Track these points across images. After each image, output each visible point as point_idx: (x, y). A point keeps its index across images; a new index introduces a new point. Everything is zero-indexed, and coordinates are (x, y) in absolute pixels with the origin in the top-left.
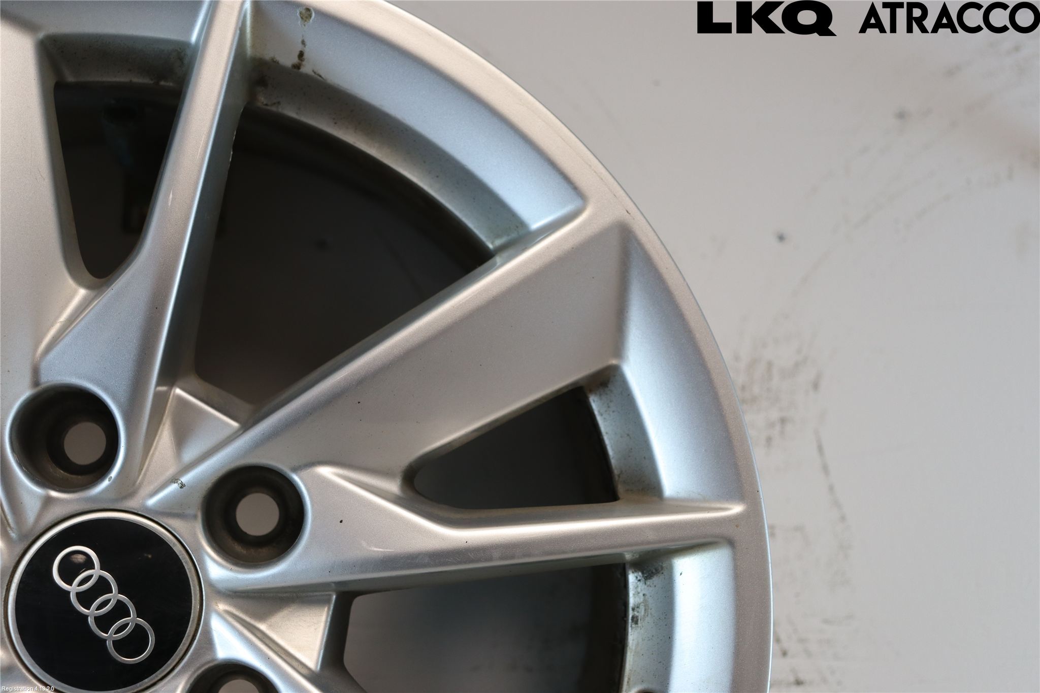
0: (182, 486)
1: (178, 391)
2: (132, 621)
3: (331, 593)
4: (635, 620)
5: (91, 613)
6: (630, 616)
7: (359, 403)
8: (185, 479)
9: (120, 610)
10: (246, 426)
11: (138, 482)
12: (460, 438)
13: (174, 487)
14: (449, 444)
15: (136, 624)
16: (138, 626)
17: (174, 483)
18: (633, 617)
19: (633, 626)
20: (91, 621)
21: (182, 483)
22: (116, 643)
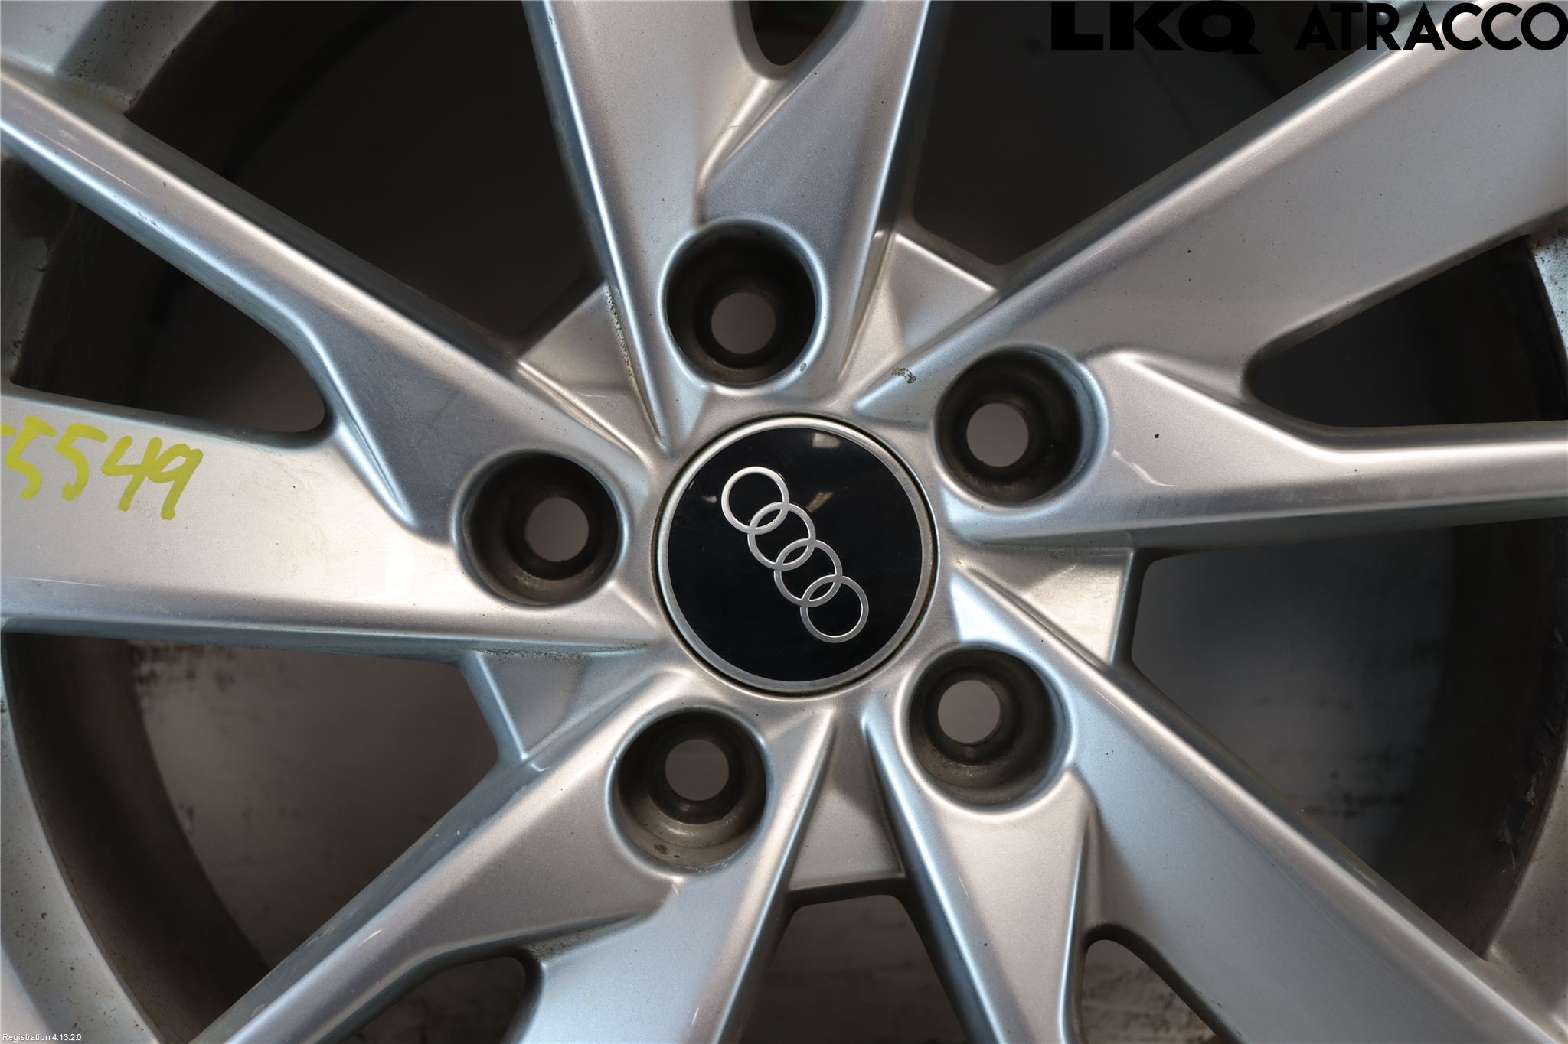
0: (911, 379)
1: (900, 239)
2: (836, 579)
3: (1128, 549)
5: (779, 565)
7: (1189, 251)
8: (915, 369)
9: (819, 564)
10: (1005, 293)
11: (842, 374)
12: (1337, 312)
13: (898, 381)
14: (1320, 321)
15: (842, 584)
16: (844, 588)
17: (899, 374)
20: (777, 577)
21: (910, 376)
22: (812, 611)
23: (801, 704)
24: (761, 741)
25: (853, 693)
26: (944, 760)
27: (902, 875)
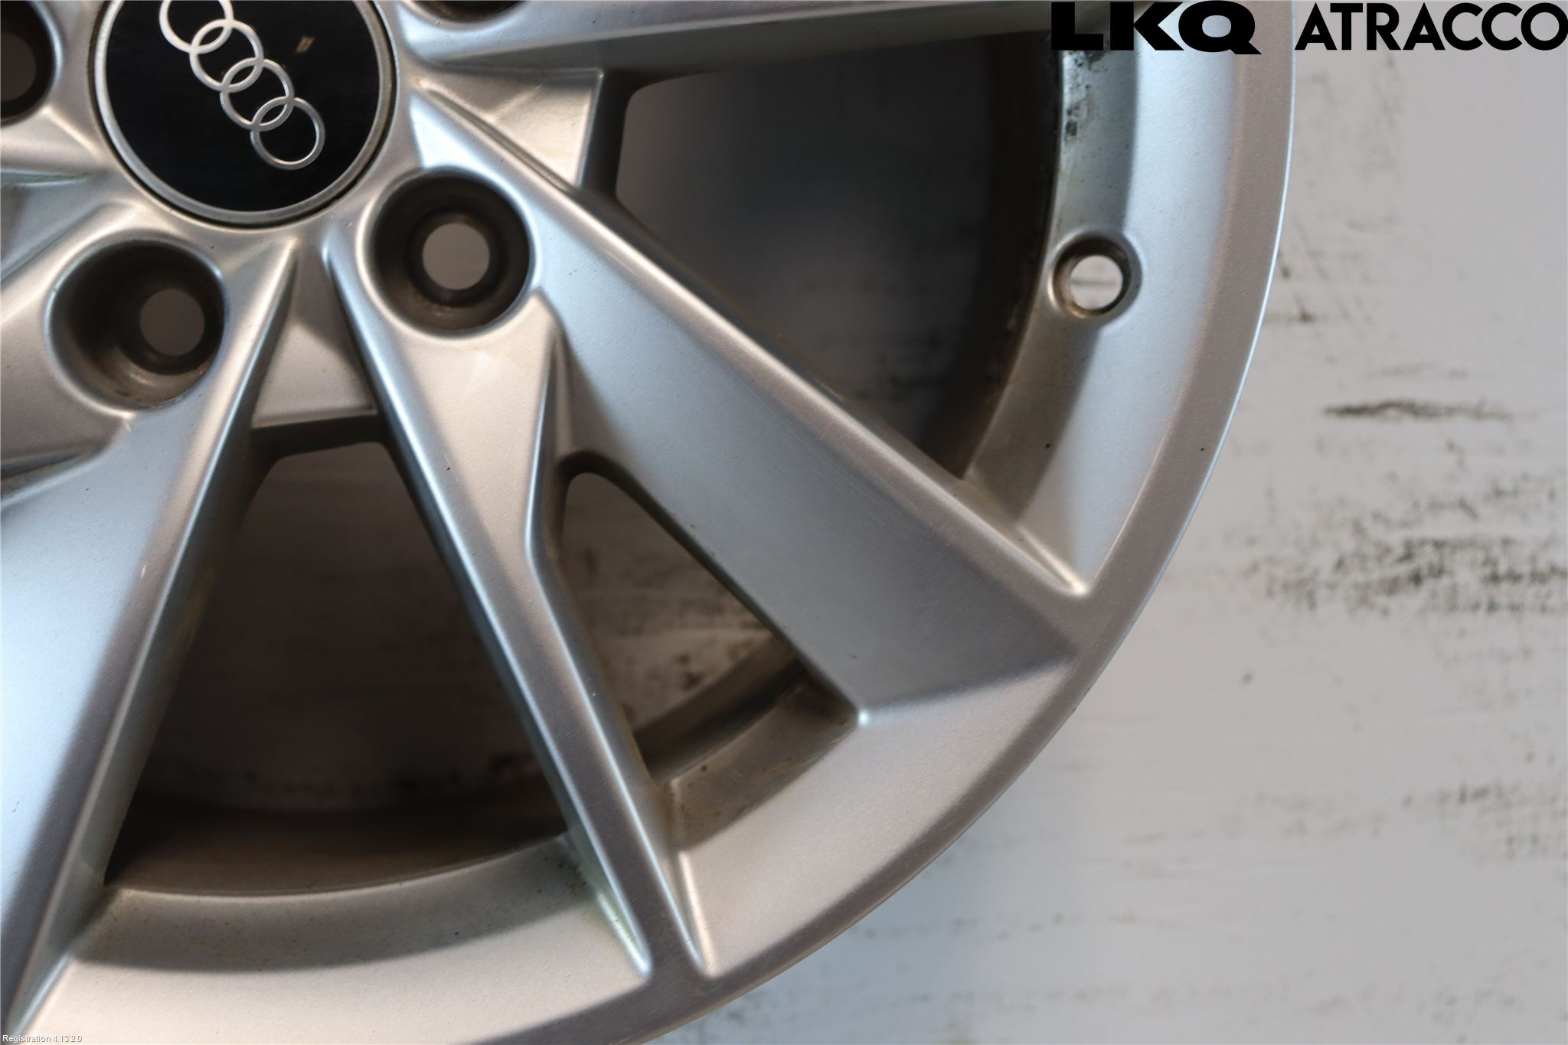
2: (288, 101)
3: (597, 70)
4: (1072, 129)
5: (224, 87)
6: (1064, 124)
9: (269, 86)
15: (295, 108)
16: (297, 112)
18: (1069, 125)
19: (1069, 138)
22: (265, 136)
23: (259, 235)
24: (218, 273)
25: (313, 223)
26: (427, 303)
27: (374, 412)
